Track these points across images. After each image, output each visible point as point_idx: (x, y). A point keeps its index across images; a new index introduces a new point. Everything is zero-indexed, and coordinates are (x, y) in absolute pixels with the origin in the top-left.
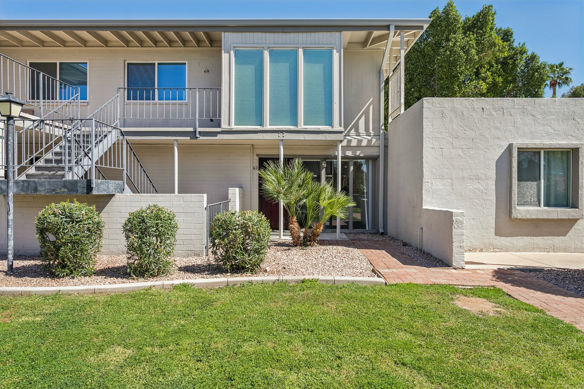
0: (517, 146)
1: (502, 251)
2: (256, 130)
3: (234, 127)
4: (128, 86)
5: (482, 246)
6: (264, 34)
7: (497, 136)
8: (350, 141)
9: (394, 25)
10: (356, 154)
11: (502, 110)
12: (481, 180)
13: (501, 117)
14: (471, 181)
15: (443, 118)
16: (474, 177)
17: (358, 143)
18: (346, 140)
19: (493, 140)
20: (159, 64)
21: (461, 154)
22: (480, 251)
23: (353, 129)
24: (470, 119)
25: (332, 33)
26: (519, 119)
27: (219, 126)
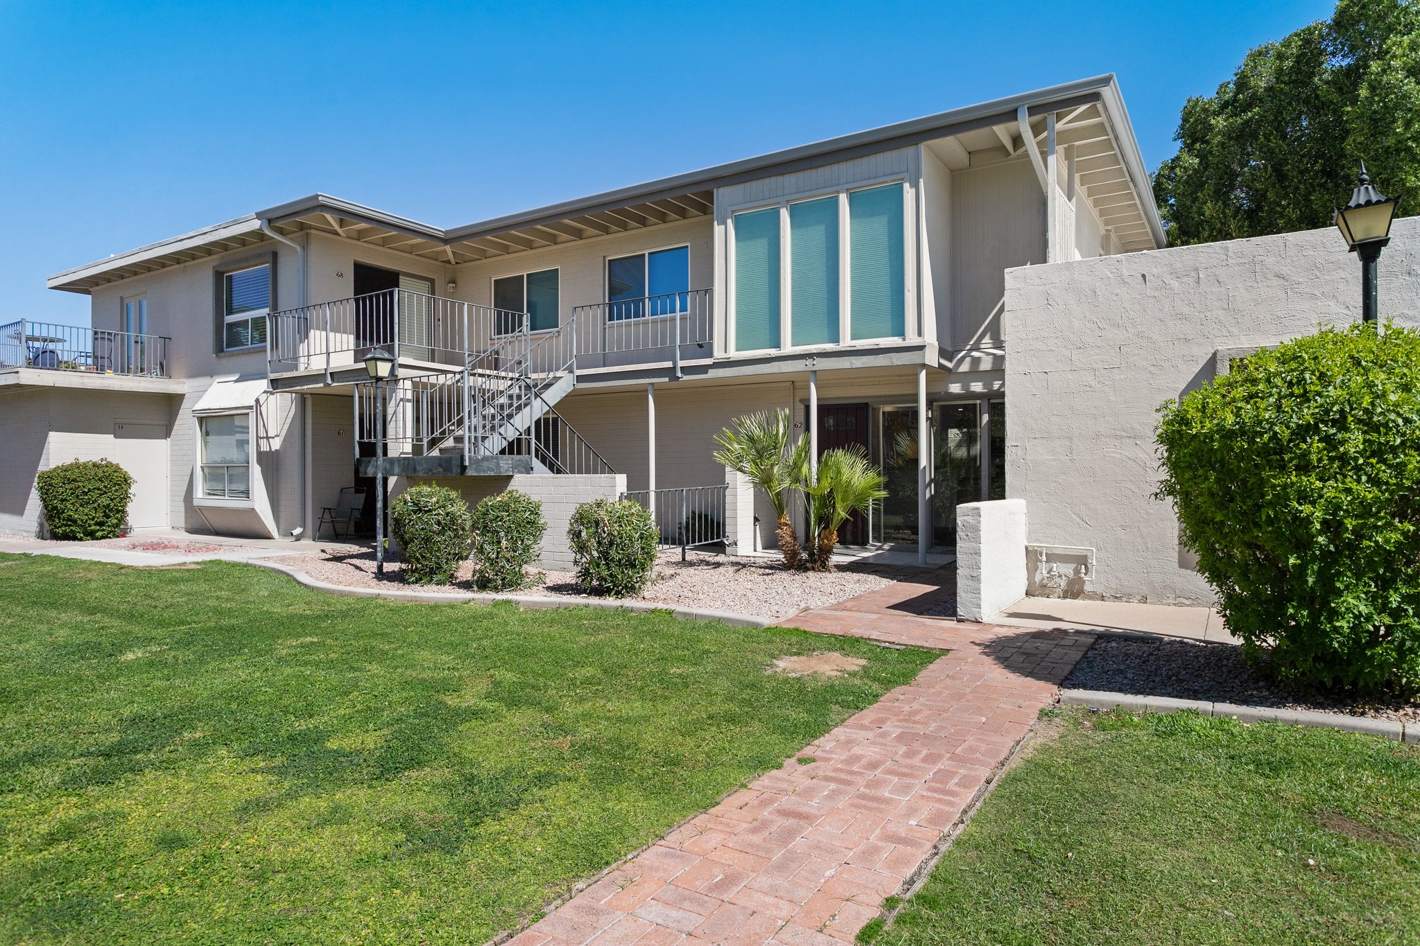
0: (1229, 354)
1: (1199, 605)
2: (768, 356)
3: (734, 354)
4: (610, 300)
5: (1145, 590)
6: (780, 179)
7: (1182, 336)
8: (976, 361)
9: (1026, 107)
10: (992, 387)
11: (1193, 274)
12: (1142, 438)
13: (1192, 291)
14: (1117, 443)
15: (1049, 306)
16: (1124, 434)
17: (994, 363)
18: (968, 359)
19: (1171, 346)
20: (649, 254)
21: (1092, 383)
22: (1140, 601)
23: (988, 336)
24: (1113, 303)
25: (902, 150)
26: (1241, 290)
27: (710, 355)
